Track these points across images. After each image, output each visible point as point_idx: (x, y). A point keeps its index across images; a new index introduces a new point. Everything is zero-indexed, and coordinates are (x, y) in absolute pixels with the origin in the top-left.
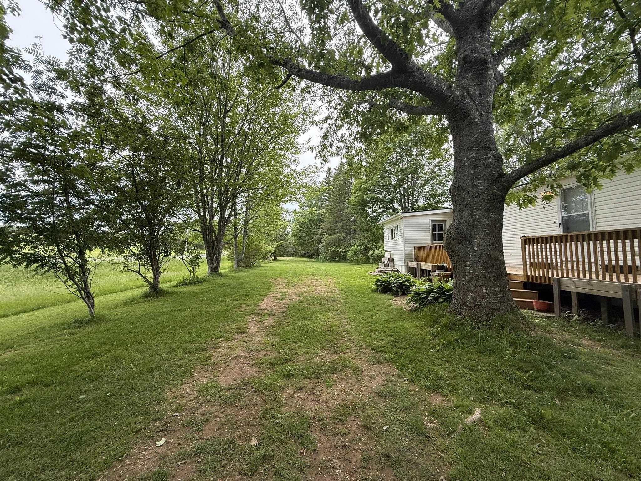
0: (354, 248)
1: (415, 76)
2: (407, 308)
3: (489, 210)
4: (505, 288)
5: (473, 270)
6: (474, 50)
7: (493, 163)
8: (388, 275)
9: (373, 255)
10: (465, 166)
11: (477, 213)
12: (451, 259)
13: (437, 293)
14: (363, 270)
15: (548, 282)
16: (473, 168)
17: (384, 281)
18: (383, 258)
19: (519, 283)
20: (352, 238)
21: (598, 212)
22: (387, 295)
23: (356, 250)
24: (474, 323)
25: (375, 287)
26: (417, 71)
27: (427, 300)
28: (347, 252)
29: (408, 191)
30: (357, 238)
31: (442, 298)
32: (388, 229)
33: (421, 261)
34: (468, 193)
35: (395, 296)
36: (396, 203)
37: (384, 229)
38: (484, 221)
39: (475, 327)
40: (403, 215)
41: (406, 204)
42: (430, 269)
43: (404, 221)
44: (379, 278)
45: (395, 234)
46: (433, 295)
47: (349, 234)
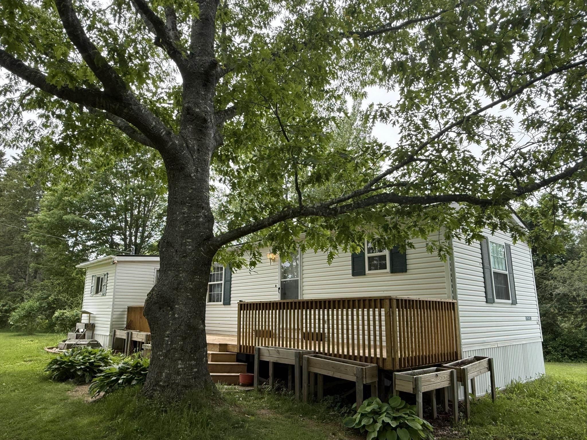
1: (132, 109)
2: (90, 400)
3: (194, 273)
4: (202, 361)
5: (171, 342)
6: (197, 105)
7: (203, 224)
9: (61, 319)
10: (176, 219)
11: (183, 275)
12: (150, 327)
13: (131, 373)
14: (36, 345)
15: (251, 352)
16: (184, 224)
17: (65, 361)
18: (78, 324)
19: (233, 354)
20: (28, 286)
21: (304, 280)
22: (65, 384)
23: (31, 309)
24: (163, 406)
25: (48, 372)
26: (135, 105)
27: (116, 384)
28: (11, 311)
29: (137, 220)
30: (36, 286)
31: (136, 380)
32: (93, 276)
33: (134, 329)
34: (176, 251)
35: (78, 385)
36: (118, 235)
37: (87, 276)
38: (188, 284)
39: (162, 411)
40: (117, 259)
41: (133, 238)
42: (143, 341)
43: (118, 268)
44: (58, 358)
45: (101, 285)
46: (125, 377)
47: (22, 278)
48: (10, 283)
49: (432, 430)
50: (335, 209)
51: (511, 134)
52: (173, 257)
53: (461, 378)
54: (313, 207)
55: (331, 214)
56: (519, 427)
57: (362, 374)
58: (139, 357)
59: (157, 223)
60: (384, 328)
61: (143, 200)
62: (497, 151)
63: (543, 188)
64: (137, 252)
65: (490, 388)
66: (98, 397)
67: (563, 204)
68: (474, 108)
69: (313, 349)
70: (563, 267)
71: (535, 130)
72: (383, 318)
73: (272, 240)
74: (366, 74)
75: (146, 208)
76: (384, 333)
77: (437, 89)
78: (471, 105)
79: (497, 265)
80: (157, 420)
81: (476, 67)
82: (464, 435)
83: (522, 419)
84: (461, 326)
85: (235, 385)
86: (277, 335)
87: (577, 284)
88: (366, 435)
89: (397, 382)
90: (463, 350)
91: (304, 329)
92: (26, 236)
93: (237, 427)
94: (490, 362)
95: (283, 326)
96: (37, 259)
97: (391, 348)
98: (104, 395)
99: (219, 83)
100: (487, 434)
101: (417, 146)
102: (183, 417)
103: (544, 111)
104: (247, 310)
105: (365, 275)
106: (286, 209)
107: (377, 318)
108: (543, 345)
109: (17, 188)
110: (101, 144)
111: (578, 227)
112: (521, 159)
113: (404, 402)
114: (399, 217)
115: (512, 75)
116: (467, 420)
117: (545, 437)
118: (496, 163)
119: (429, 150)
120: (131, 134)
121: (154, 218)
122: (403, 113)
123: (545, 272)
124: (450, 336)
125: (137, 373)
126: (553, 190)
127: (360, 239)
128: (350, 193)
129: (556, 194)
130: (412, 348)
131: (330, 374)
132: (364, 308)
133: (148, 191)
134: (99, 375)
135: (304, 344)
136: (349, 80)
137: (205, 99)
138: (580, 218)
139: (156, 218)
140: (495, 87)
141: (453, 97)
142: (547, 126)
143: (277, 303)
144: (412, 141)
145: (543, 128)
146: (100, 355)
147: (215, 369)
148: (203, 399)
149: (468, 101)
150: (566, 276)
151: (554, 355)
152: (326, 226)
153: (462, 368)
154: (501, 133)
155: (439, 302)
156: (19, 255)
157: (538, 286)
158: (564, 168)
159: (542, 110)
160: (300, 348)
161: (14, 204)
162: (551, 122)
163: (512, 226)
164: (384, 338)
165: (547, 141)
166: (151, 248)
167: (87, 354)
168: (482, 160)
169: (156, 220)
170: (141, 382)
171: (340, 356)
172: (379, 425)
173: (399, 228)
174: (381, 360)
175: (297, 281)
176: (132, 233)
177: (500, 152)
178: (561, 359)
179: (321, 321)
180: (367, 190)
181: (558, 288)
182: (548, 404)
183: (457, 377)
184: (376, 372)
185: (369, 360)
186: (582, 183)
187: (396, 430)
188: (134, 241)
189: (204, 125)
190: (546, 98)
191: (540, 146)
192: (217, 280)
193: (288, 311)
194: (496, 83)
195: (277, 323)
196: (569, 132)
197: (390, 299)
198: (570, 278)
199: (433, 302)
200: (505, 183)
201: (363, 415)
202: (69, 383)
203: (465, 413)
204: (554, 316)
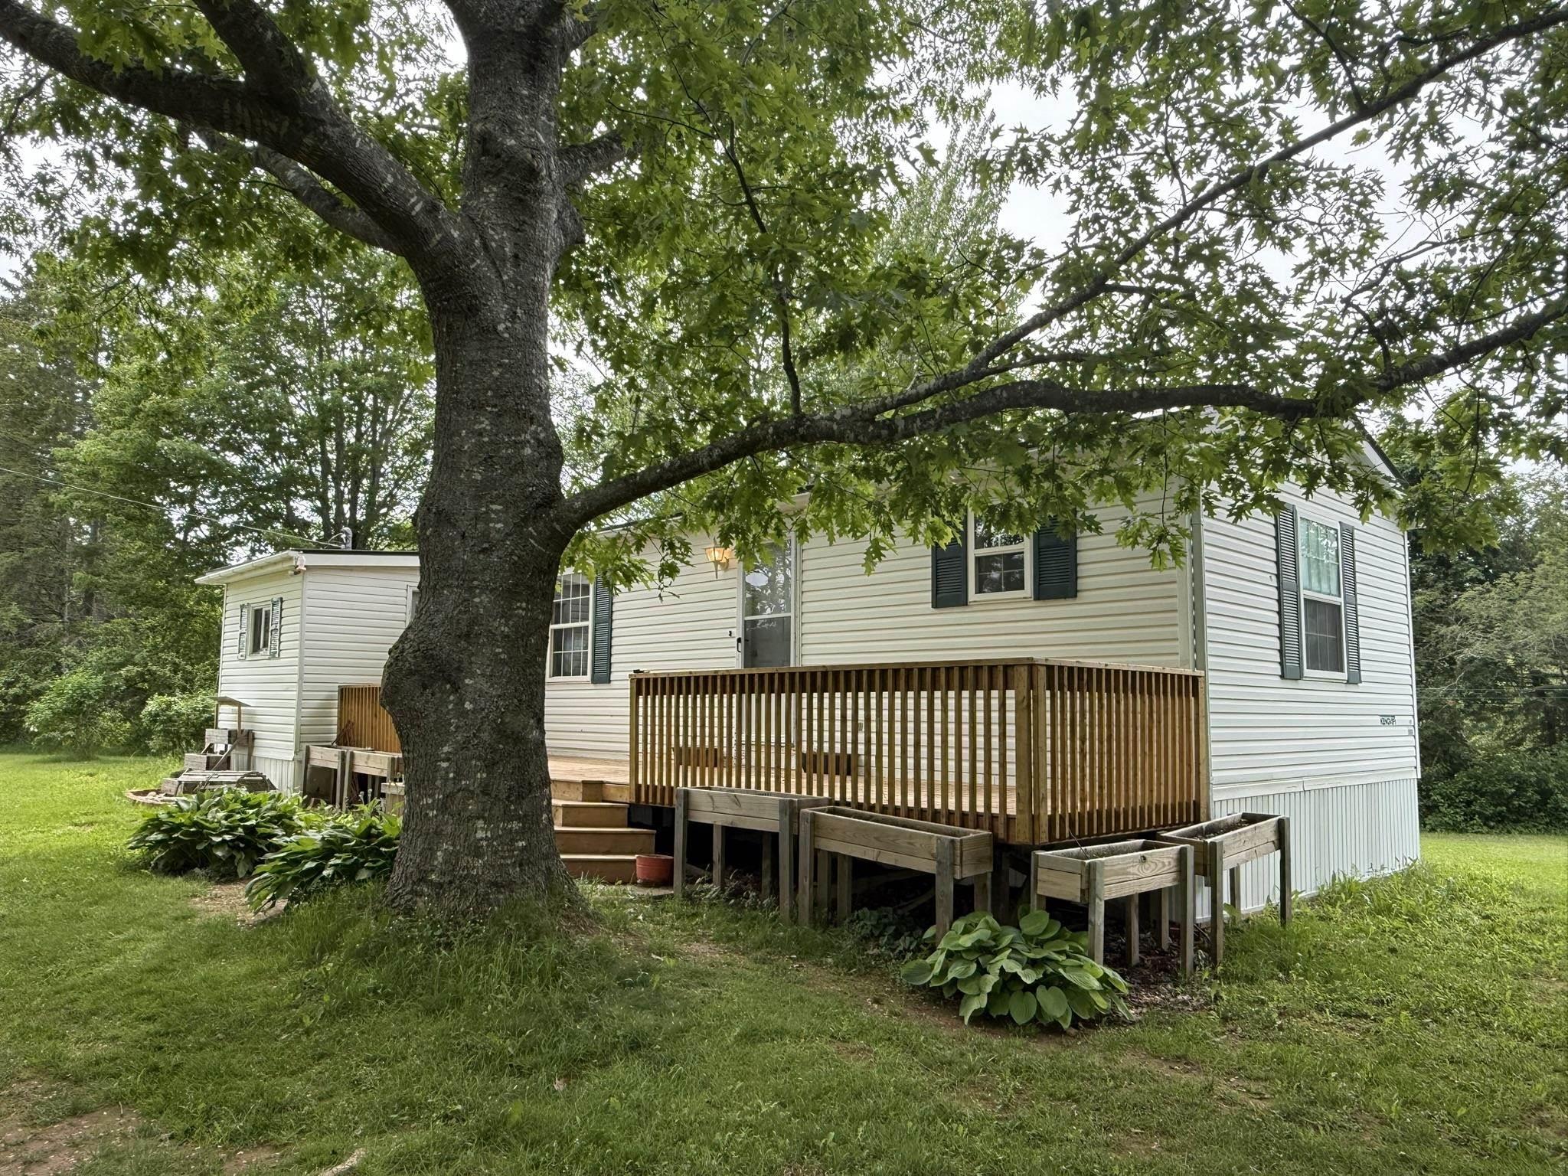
0: (72, 680)
1: (326, 136)
2: (251, 917)
3: (513, 594)
4: (538, 822)
5: (458, 772)
6: (509, 126)
7: (534, 462)
8: (201, 800)
9: (165, 719)
10: (460, 450)
11: (482, 600)
12: (400, 736)
13: (354, 852)
14: (103, 785)
15: (667, 801)
16: (481, 464)
17: (182, 825)
18: (209, 731)
19: (618, 808)
20: (71, 632)
21: (806, 618)
22: (186, 880)
23: (83, 693)
24: (438, 933)
25: (137, 852)
26: (334, 125)
27: (317, 880)
28: (30, 698)
29: (356, 458)
30: (93, 635)
31: (368, 868)
32: (242, 607)
33: (358, 745)
34: (463, 536)
35: (218, 883)
36: (304, 497)
37: (228, 607)
38: (496, 624)
39: (439, 944)
40: (304, 560)
41: (346, 507)
42: (384, 774)
43: (308, 585)
44: (162, 815)
45: (266, 631)
46: (339, 861)
47: (54, 612)
49: (1126, 992)
50: (890, 425)
51: (1375, 218)
52: (454, 553)
53: (1205, 866)
54: (831, 419)
55: (879, 436)
56: (1344, 986)
57: (951, 854)
58: (375, 813)
59: (410, 467)
60: (1011, 742)
61: (369, 402)
62: (1337, 267)
63: (1451, 370)
64: (359, 545)
65: (1278, 893)
66: (271, 912)
67: (1501, 415)
68: (1279, 142)
69: (826, 794)
70: (1489, 591)
71: (1444, 207)
72: (1011, 716)
73: (720, 508)
74: (984, 47)
75: (379, 427)
76: (1011, 755)
77: (1180, 87)
78: (1272, 134)
79: (1314, 580)
80: (426, 965)
81: (1292, 20)
82: (1206, 1004)
83: (1354, 967)
84: (1212, 738)
85: (624, 883)
86: (734, 761)
87: (1521, 634)
88: (959, 1004)
89: (1042, 875)
90: (1215, 797)
91: (804, 745)
92: (53, 497)
93: (631, 985)
94: (1282, 828)
95: (749, 737)
96: (90, 563)
97: (1029, 792)
98: (287, 908)
99: (571, 65)
100: (1263, 1002)
101: (1119, 250)
102: (491, 960)
103: (1471, 152)
104: (655, 693)
105: (965, 603)
106: (757, 423)
107: (995, 716)
108: (1420, 790)
109: (20, 369)
110: (245, 241)
111: (1537, 486)
112: (1399, 290)
113: (1058, 925)
114: (1061, 448)
115: (1391, 44)
116: (1214, 968)
117: (1407, 1008)
118: (1331, 300)
119: (1150, 262)
120: (329, 210)
121: (400, 452)
122: (1081, 154)
123: (1439, 602)
124: (1181, 761)
125: (370, 852)
126: (1480, 377)
127: (955, 506)
128: (932, 381)
129: (1487, 388)
130: (1083, 789)
131: (870, 855)
132: (962, 688)
133: (382, 379)
134: (270, 856)
135: (804, 781)
136: (935, 62)
137: (530, 109)
138: (1544, 454)
139: (406, 452)
140: (1341, 81)
141: (1222, 110)
142: (1476, 195)
143: (733, 677)
144: (1105, 238)
145: (1468, 203)
146: (273, 808)
147: (573, 842)
148: (542, 915)
149: (1263, 120)
150: (1493, 613)
151: (1445, 815)
152: (866, 469)
153: (1209, 841)
154: (1347, 217)
155: (1157, 674)
156: (40, 550)
157: (1420, 637)
158: (1511, 317)
159: (1466, 152)
160: (793, 791)
161: (14, 413)
162: (1489, 185)
163: (1362, 474)
164: (1011, 768)
165: (1473, 240)
166: (396, 533)
167: (238, 806)
168: (1293, 292)
169: (407, 459)
170: (382, 873)
171: (896, 811)
172: (992, 979)
173: (1059, 477)
174: (1002, 820)
175: (784, 623)
176: (343, 493)
177: (1343, 270)
178: (1463, 825)
179: (849, 724)
180: (978, 372)
181: (1470, 645)
182: (1422, 932)
183: (1196, 864)
184: (988, 851)
185: (971, 820)
186: (1560, 358)
187: (1034, 992)
188: (348, 515)
189: (531, 187)
190: (1481, 116)
191: (1452, 252)
192: (575, 619)
193: (763, 696)
194: (1346, 68)
195: (734, 730)
196: (1536, 213)
197: (1031, 666)
198: (1504, 619)
199: (1142, 673)
200: (1351, 354)
201: (951, 956)
202: (195, 878)
203: (1212, 951)
204: (1455, 715)
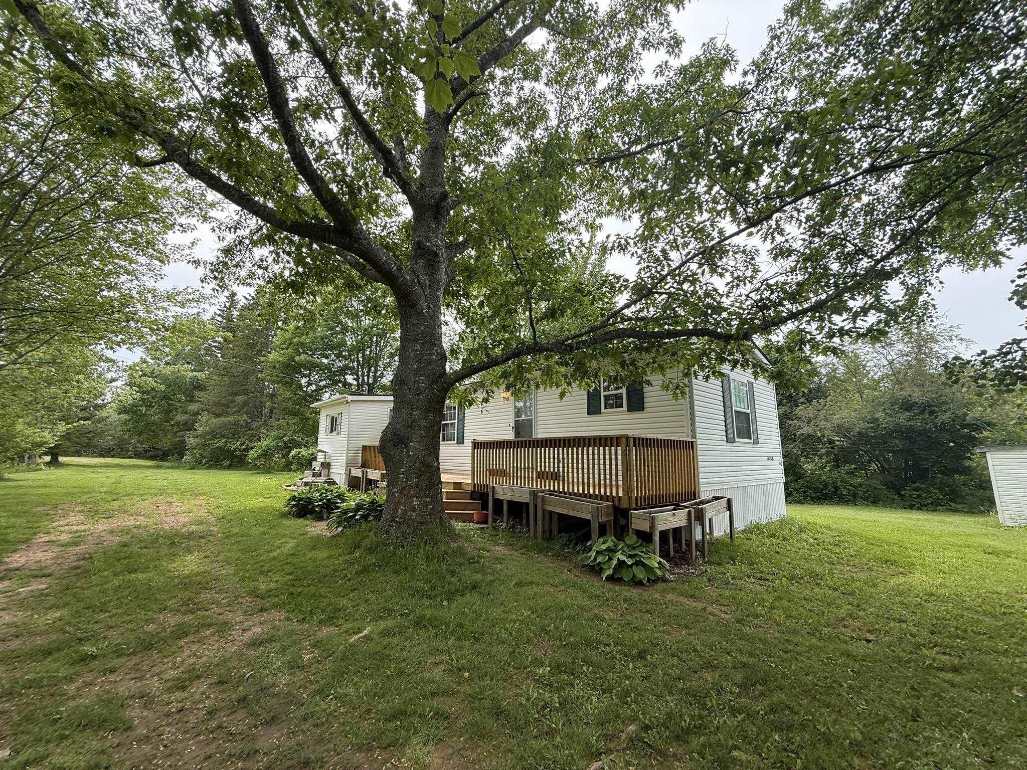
1: (362, 243)
2: (329, 534)
6: (428, 238)
8: (310, 489)
9: (298, 458)
10: (409, 358)
11: (416, 413)
12: (385, 465)
13: (367, 509)
14: (274, 483)
15: (486, 490)
16: (416, 362)
17: (303, 498)
18: (314, 463)
19: (467, 493)
20: (264, 425)
21: (538, 419)
22: (305, 520)
23: (268, 448)
24: (399, 541)
25: (287, 508)
26: (365, 240)
27: (354, 520)
29: (369, 360)
30: (272, 426)
32: (327, 415)
33: (369, 468)
34: (410, 389)
35: (316, 521)
36: (350, 375)
37: (322, 416)
38: (422, 422)
39: (399, 546)
40: (350, 398)
41: (366, 378)
42: (379, 479)
43: (351, 407)
44: (296, 495)
45: (336, 425)
46: (362, 513)
48: (247, 423)
49: (668, 568)
50: (570, 345)
52: (406, 395)
53: (699, 517)
54: (548, 343)
55: (566, 350)
56: (758, 567)
57: (597, 512)
58: (375, 494)
59: (389, 363)
60: (620, 467)
61: (375, 339)
62: (742, 283)
64: (370, 392)
65: (729, 528)
66: (336, 532)
68: (718, 237)
69: (547, 488)
71: (784, 260)
72: (619, 456)
73: (506, 377)
75: (378, 348)
76: (620, 473)
78: (715, 234)
79: (738, 404)
80: (394, 554)
81: (722, 192)
82: (702, 574)
83: (762, 559)
85: (469, 522)
86: (512, 474)
87: (823, 424)
88: (601, 572)
89: (633, 521)
90: (702, 489)
91: (539, 468)
92: (260, 375)
93: (473, 563)
94: (729, 502)
95: (517, 465)
97: (627, 488)
98: (342, 530)
100: (725, 573)
101: (657, 279)
102: (419, 552)
104: (481, 448)
105: (600, 413)
106: (519, 345)
107: (613, 457)
109: (250, 329)
113: (640, 541)
116: (704, 559)
117: (785, 576)
119: (669, 283)
121: (386, 357)
122: (641, 243)
123: (789, 411)
124: (688, 475)
125: (373, 509)
127: (596, 376)
128: (586, 329)
130: (649, 486)
131: (565, 512)
132: (600, 446)
134: (336, 511)
135: (539, 483)
137: (436, 232)
140: (742, 214)
141: (695, 225)
142: (797, 255)
143: (511, 442)
144: (652, 274)
145: (793, 258)
146: (337, 492)
147: (450, 506)
148: (438, 535)
149: (712, 229)
150: (811, 415)
152: (561, 362)
153: (700, 507)
154: (746, 264)
155: (677, 441)
156: (254, 395)
158: (813, 300)
159: (792, 238)
160: (535, 487)
163: (755, 362)
164: (620, 478)
167: (324, 491)
169: (388, 360)
170: (377, 518)
171: (575, 494)
172: (614, 562)
174: (617, 498)
175: (530, 420)
176: (364, 373)
179: (556, 460)
180: (604, 325)
181: (802, 428)
182: (789, 545)
183: (695, 517)
184: (612, 511)
185: (605, 498)
187: (632, 568)
188: (366, 381)
189: (436, 260)
190: (797, 225)
191: (788, 276)
192: (451, 420)
193: (523, 449)
194: (743, 209)
195: (511, 462)
197: (627, 437)
198: (815, 418)
199: (671, 440)
201: (598, 553)
202: (308, 519)
203: (703, 552)
204: (797, 456)
